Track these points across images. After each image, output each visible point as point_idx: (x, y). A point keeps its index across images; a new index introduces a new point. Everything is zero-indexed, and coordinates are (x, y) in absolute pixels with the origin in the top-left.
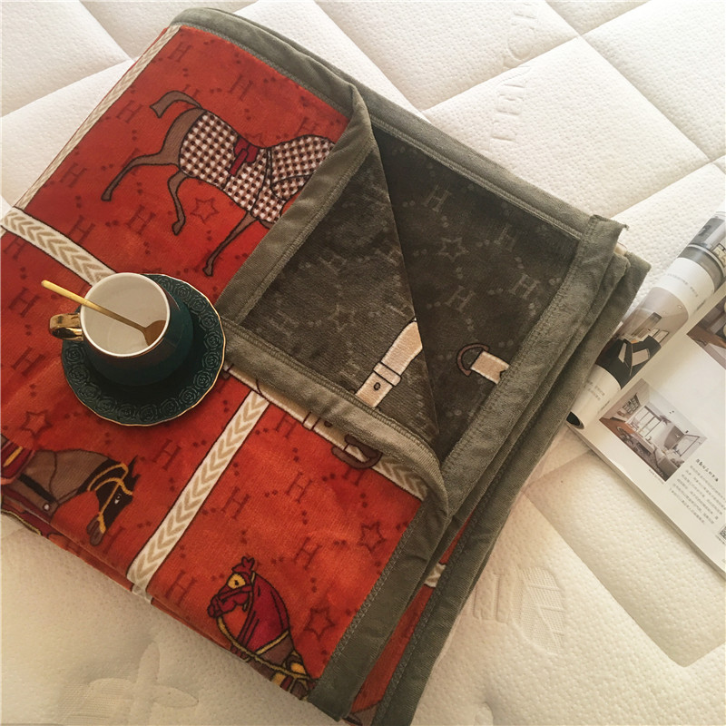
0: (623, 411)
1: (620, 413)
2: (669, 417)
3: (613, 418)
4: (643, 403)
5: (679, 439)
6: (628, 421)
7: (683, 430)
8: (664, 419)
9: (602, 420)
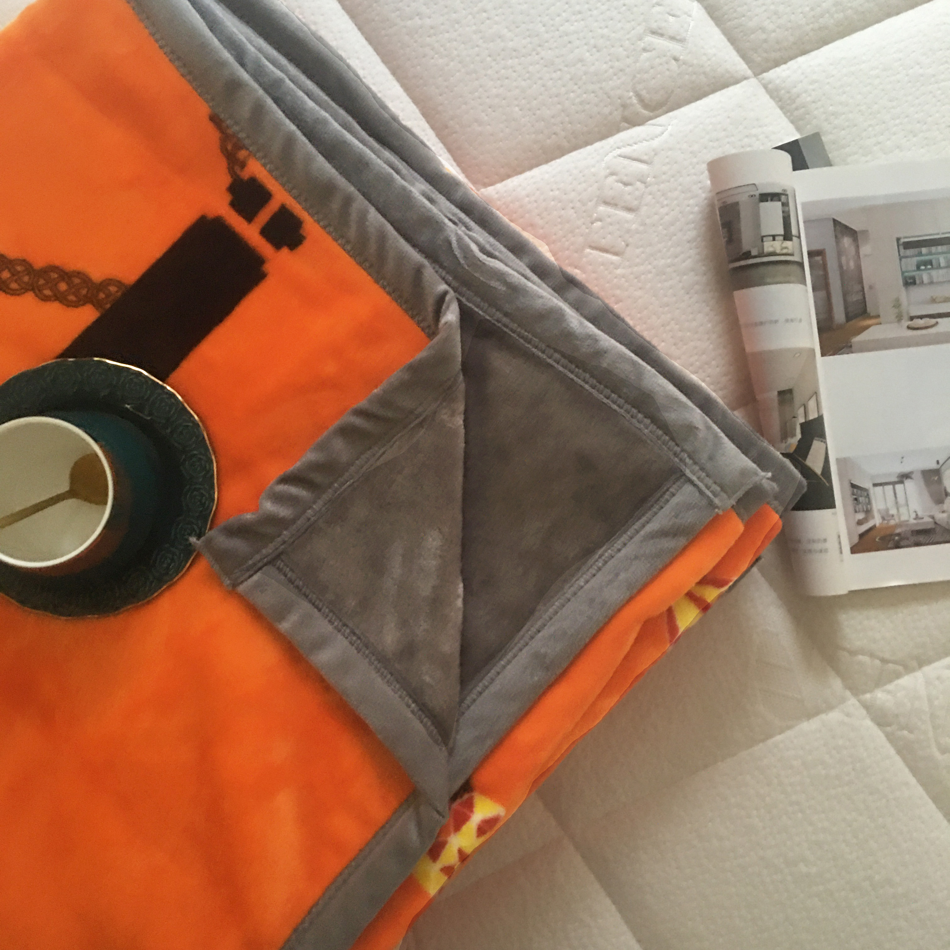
0: (861, 516)
1: (860, 523)
2: (906, 469)
3: (861, 536)
4: (866, 484)
5: (940, 481)
6: (877, 521)
7: (933, 465)
8: (904, 477)
9: (855, 550)
